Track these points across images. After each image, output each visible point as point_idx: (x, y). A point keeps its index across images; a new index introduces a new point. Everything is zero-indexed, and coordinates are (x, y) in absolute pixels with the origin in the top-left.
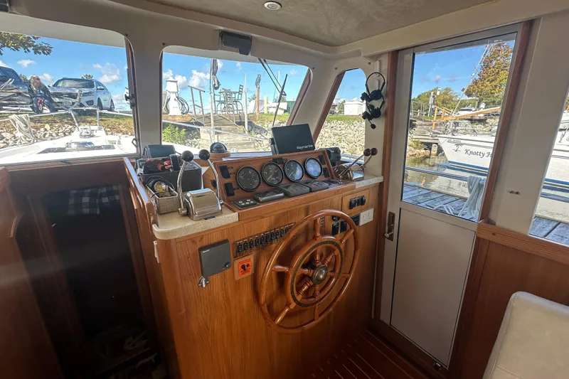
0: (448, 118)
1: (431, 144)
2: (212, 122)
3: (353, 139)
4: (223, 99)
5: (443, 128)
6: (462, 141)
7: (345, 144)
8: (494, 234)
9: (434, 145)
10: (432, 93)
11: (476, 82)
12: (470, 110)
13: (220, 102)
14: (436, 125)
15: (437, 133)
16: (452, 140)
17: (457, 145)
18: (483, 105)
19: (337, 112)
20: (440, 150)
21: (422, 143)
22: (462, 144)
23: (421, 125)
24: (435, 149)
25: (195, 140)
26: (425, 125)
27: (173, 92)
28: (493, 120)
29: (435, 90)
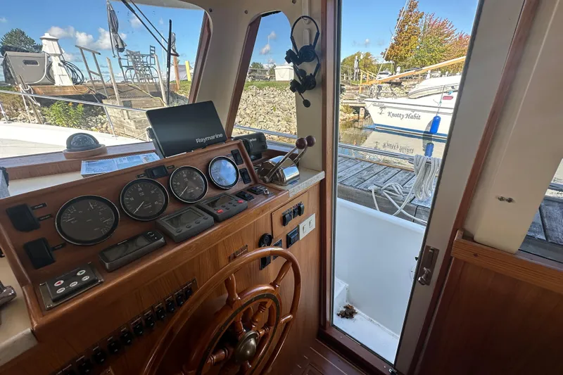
0: (372, 82)
1: (359, 108)
2: (116, 94)
3: (287, 106)
4: (131, 64)
5: (368, 92)
6: (386, 105)
7: (279, 112)
8: (476, 255)
9: (361, 109)
10: (356, 57)
11: (392, 47)
12: (387, 74)
13: (129, 68)
14: (362, 89)
15: (363, 97)
16: (377, 104)
17: (381, 108)
18: (398, 69)
19: (269, 77)
20: (367, 113)
21: (351, 107)
22: (385, 107)
23: (349, 89)
24: (362, 112)
25: (100, 116)
26: (353, 89)
27: (55, 55)
28: (406, 83)
29: (359, 54)
